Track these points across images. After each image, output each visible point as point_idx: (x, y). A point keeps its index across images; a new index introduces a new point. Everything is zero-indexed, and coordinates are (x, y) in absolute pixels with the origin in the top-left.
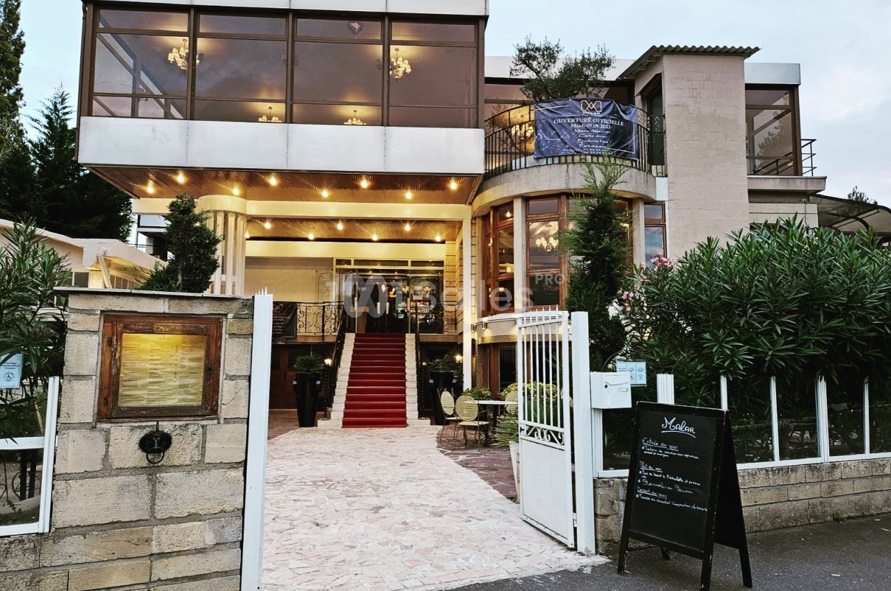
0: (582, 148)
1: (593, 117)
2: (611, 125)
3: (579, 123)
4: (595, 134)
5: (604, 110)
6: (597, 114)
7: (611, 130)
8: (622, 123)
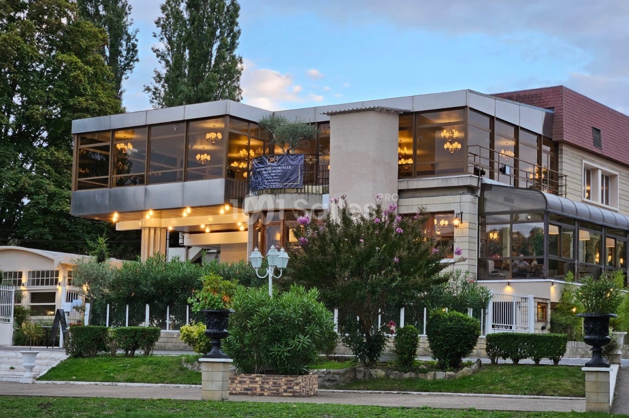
0: (266, 185)
1: (272, 166)
2: (282, 169)
3: (266, 171)
4: (272, 176)
5: (279, 161)
6: (275, 164)
7: (282, 173)
8: (290, 167)
